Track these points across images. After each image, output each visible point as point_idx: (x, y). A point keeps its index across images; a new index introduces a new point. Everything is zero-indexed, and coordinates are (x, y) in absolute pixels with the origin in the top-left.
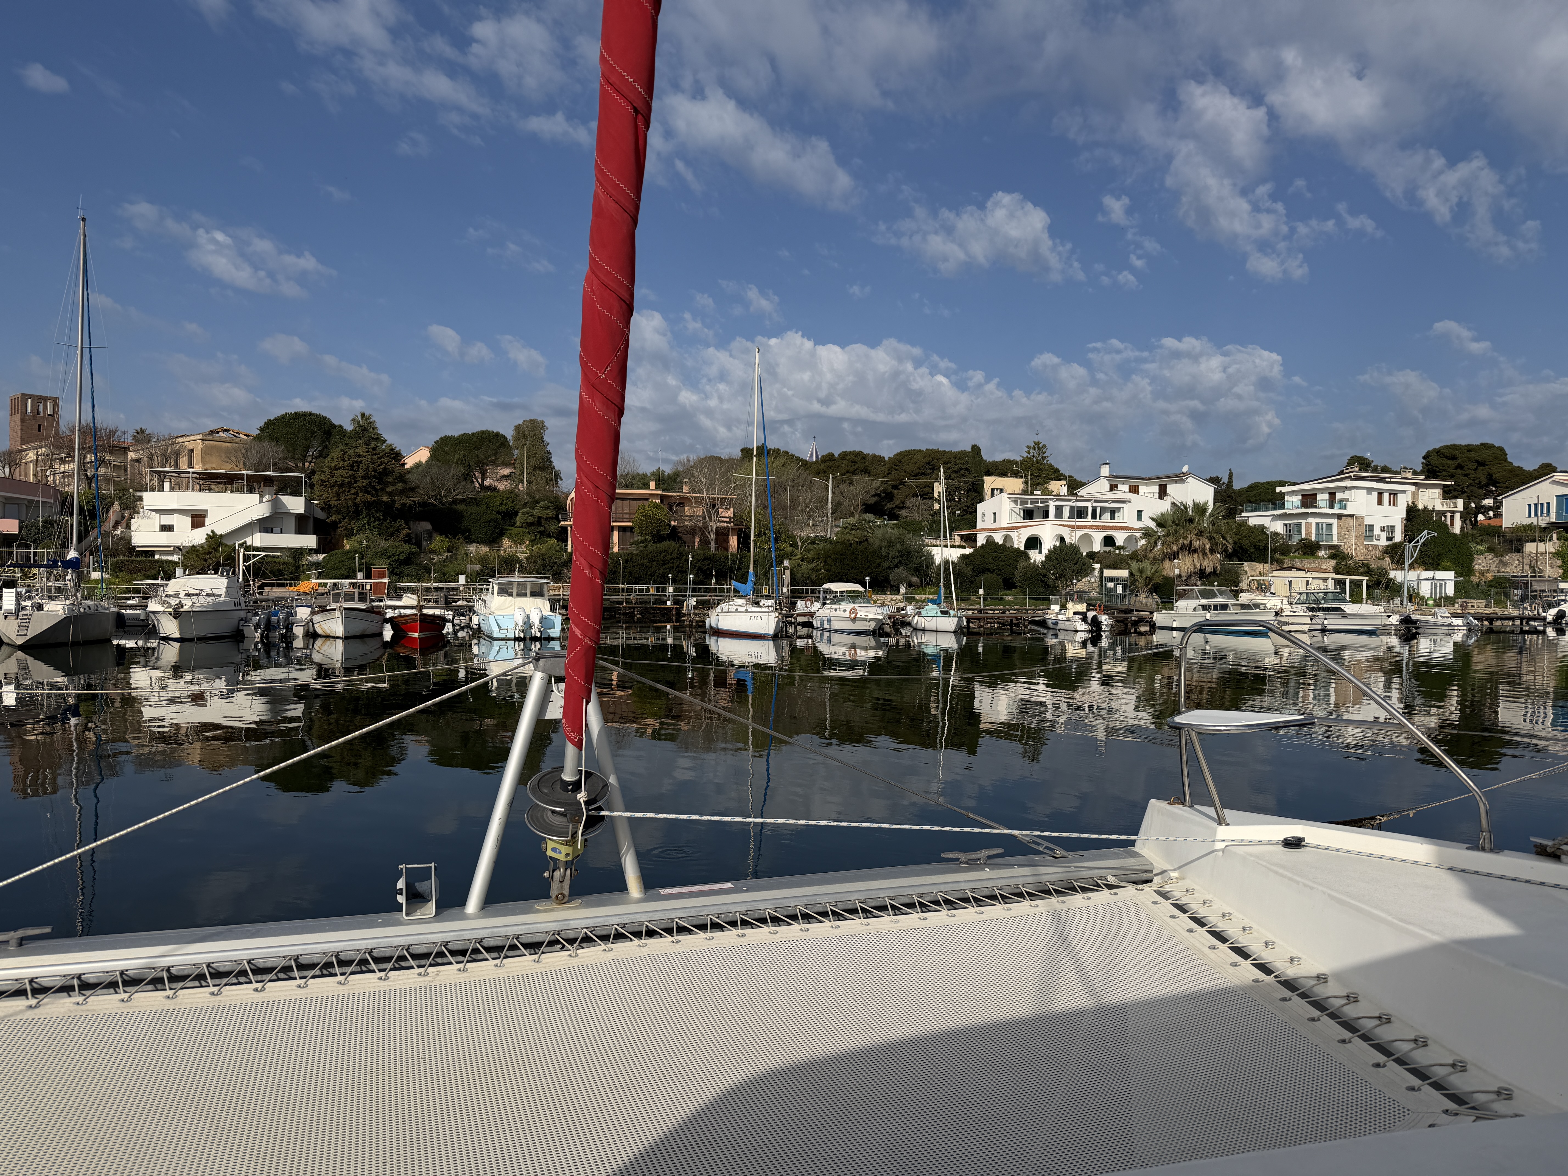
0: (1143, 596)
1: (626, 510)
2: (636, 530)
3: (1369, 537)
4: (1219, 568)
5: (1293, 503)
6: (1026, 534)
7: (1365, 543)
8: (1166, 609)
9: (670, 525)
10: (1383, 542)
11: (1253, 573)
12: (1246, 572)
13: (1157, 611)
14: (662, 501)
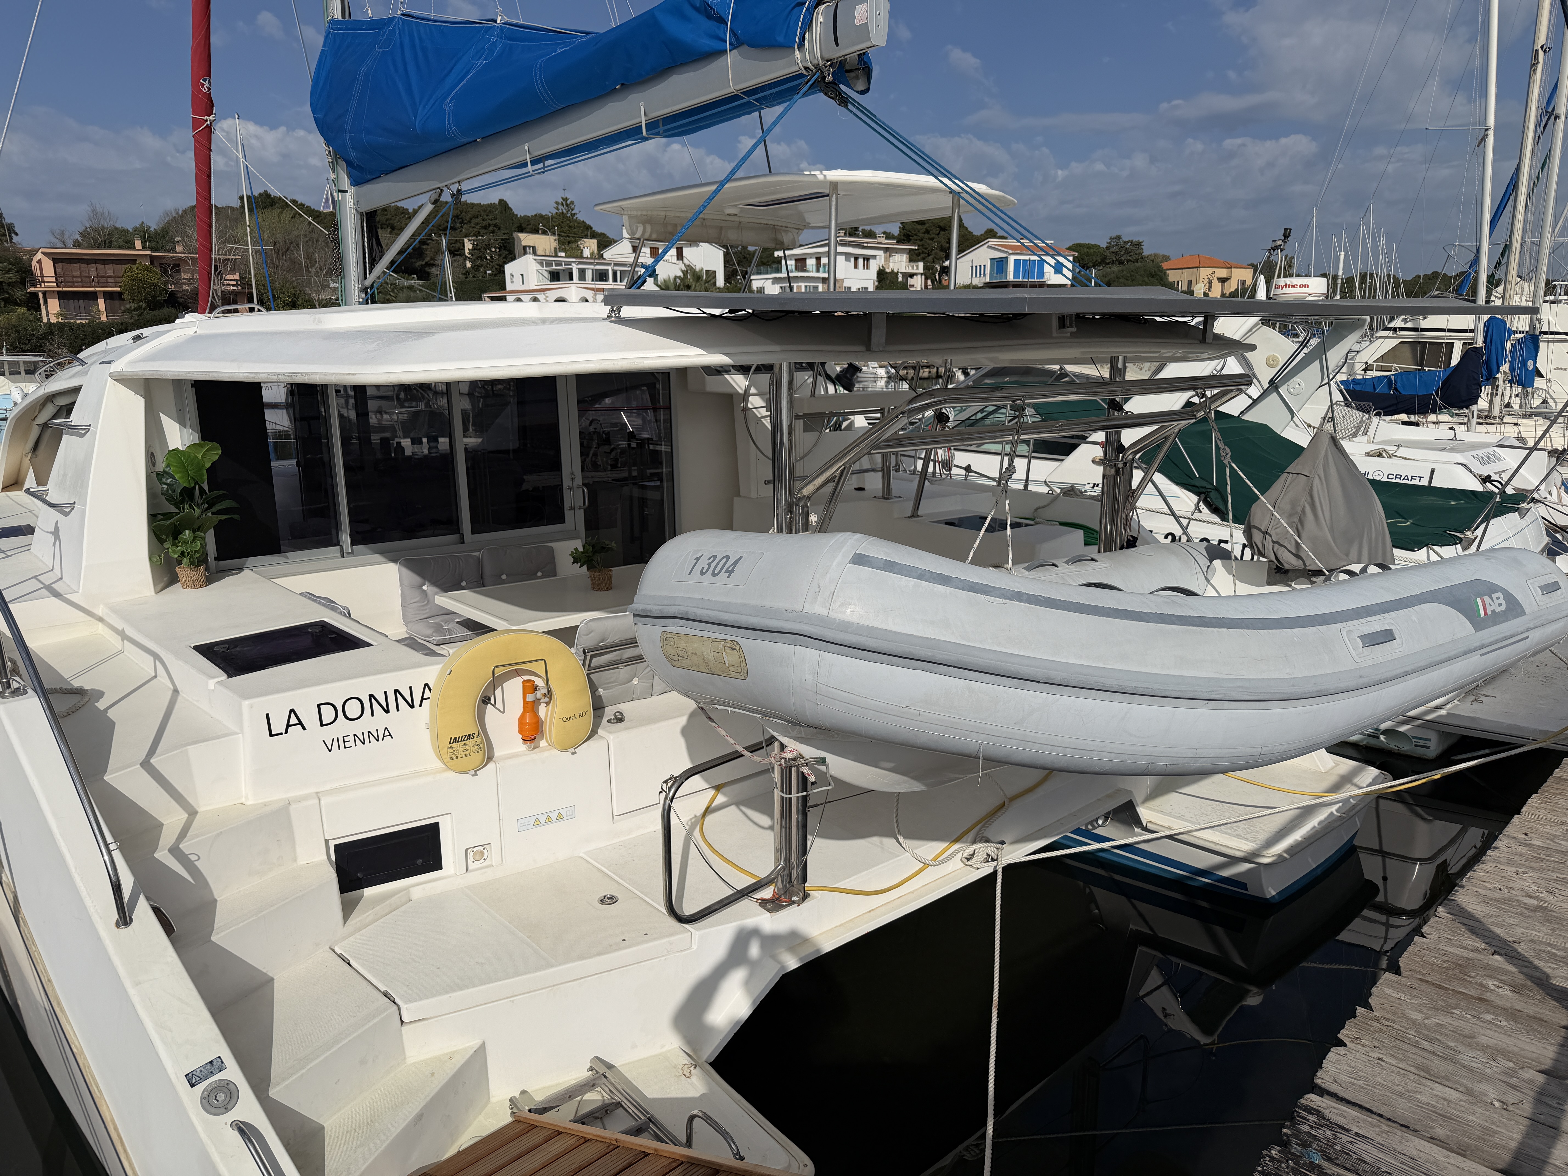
1: (110, 273)
2: (126, 296)
5: (788, 267)
6: (553, 296)
9: (167, 291)
14: (152, 263)
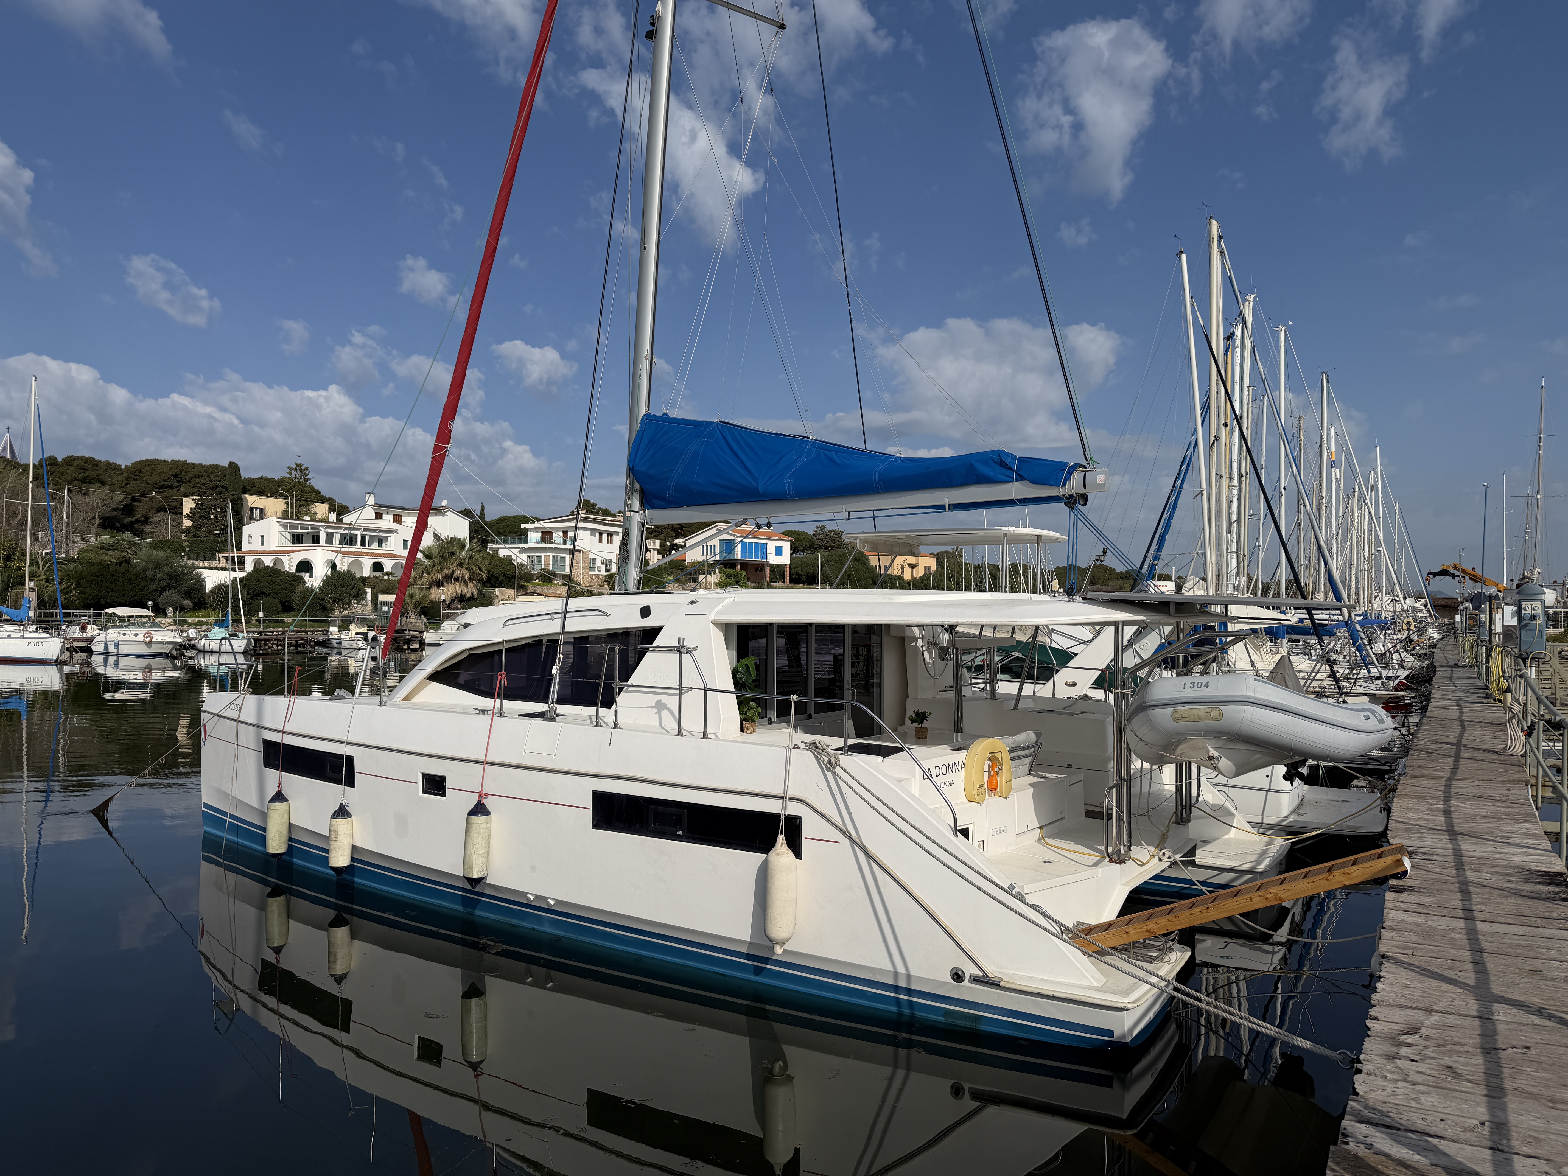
0: (412, 618)
3: (592, 568)
4: (476, 593)
5: (534, 538)
6: (297, 558)
7: (590, 573)
8: (434, 629)
10: (604, 573)
11: (503, 597)
12: (497, 596)
13: (426, 631)
